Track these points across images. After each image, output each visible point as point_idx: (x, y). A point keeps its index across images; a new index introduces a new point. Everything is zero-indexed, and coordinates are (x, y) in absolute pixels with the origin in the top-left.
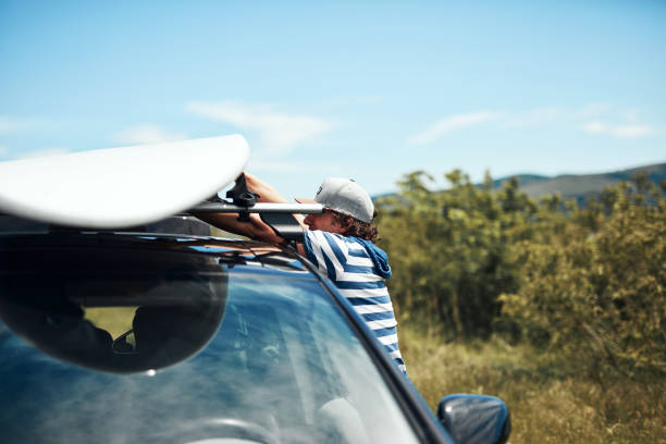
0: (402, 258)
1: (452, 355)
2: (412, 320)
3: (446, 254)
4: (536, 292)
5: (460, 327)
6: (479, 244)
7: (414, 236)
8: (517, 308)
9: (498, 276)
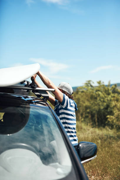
0: (83, 104)
1: (94, 131)
2: (84, 121)
3: (95, 104)
4: (117, 115)
5: (97, 124)
6: (104, 101)
7: (87, 98)
8: (112, 120)
9: (109, 110)
